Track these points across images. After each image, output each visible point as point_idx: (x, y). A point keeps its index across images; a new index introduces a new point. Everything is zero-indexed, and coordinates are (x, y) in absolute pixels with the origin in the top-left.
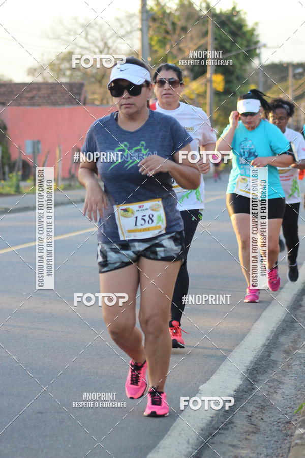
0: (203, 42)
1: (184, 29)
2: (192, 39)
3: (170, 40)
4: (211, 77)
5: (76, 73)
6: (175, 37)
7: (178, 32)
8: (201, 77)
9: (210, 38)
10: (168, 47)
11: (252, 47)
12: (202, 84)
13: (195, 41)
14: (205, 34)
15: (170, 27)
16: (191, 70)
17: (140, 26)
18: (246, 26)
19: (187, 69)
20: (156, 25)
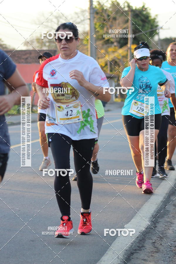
0: (125, 26)
1: (115, 19)
2: (119, 24)
3: (106, 25)
4: (130, 46)
5: (52, 44)
6: (110, 23)
7: (111, 20)
8: (124, 46)
9: (129, 24)
10: (105, 29)
11: (154, 29)
12: (125, 50)
13: (121, 25)
14: (127, 21)
15: (106, 17)
16: (119, 42)
17: (89, 17)
18: (151, 17)
19: (117, 41)
20: (98, 16)
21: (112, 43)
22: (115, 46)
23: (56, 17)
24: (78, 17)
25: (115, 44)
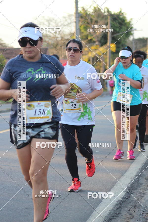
1: (96, 22)
3: (89, 27)
4: (110, 45)
7: (93, 23)
11: (130, 30)
12: (105, 49)
15: (89, 21)
16: (100, 42)
17: (75, 21)
18: (126, 20)
19: (98, 41)
20: (83, 20)
21: (94, 42)
22: (97, 45)
23: (48, 21)
24: (66, 20)
25: (97, 43)
